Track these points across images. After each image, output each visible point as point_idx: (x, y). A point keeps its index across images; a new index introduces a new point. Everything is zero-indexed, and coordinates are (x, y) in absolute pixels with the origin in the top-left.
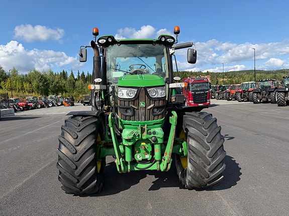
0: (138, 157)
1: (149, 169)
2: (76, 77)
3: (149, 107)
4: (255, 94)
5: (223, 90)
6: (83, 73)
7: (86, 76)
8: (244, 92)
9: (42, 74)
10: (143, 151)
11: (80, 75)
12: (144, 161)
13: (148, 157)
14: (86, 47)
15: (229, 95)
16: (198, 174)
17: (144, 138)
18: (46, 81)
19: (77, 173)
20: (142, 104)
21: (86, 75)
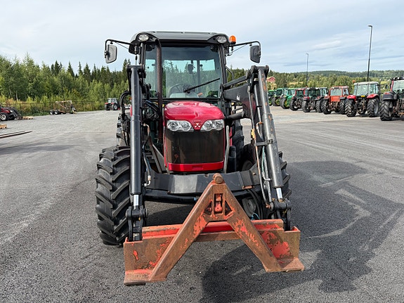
2: (76, 72)
4: (387, 103)
5: (315, 96)
6: (87, 67)
7: (91, 72)
8: (358, 98)
9: (13, 63)
11: (82, 69)
15: (327, 104)
18: (20, 75)
21: (91, 70)
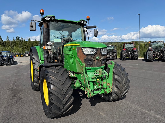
0: (96, 88)
1: (100, 93)
3: (101, 60)
10: (98, 84)
12: (98, 89)
13: (100, 87)
14: (35, 21)
16: (119, 93)
17: (100, 76)
19: (64, 102)
20: (98, 58)
